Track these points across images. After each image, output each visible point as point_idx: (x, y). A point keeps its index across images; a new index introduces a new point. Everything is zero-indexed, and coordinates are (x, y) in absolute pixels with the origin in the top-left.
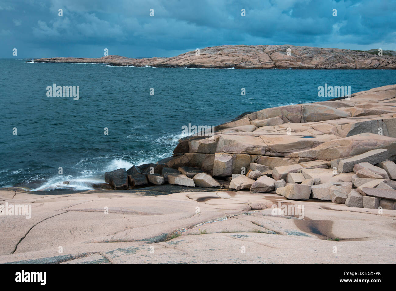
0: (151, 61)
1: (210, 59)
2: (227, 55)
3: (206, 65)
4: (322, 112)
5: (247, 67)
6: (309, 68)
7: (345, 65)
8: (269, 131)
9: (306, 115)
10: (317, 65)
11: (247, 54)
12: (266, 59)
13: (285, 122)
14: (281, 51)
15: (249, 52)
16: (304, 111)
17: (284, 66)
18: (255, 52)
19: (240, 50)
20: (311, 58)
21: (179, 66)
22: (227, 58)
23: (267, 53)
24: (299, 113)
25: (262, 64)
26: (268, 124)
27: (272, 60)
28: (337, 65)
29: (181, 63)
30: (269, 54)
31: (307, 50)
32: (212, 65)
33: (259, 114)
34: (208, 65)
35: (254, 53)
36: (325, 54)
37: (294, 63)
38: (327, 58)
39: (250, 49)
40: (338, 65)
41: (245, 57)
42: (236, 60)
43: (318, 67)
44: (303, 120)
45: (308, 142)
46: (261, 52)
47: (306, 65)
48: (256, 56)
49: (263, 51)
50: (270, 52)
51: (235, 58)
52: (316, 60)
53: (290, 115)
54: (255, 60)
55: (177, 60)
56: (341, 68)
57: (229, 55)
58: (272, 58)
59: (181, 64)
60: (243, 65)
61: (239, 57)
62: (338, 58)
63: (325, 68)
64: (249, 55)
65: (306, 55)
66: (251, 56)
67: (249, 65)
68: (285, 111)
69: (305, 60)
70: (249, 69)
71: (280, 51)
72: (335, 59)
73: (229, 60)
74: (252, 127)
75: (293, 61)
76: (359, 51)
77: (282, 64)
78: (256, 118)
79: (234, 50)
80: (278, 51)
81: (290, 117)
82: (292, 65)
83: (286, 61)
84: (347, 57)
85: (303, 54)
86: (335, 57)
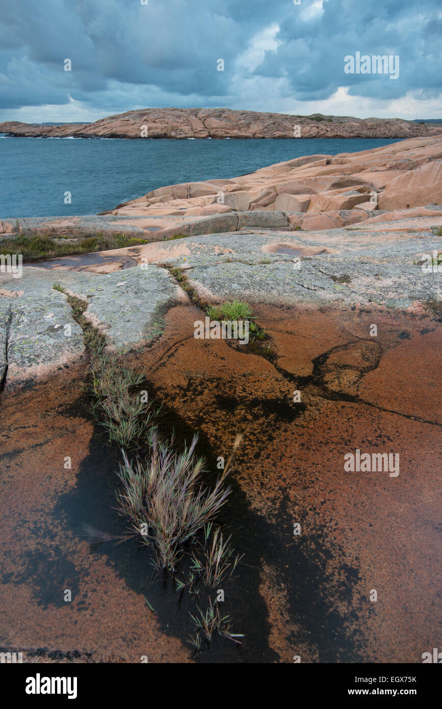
0: (62, 129)
1: (135, 126)
2: (154, 122)
3: (130, 134)
4: (204, 189)
5: (178, 137)
6: (246, 138)
7: (284, 133)
8: (159, 206)
9: (191, 192)
10: (255, 134)
11: (178, 120)
12: (199, 126)
13: (175, 199)
14: (216, 116)
15: (179, 117)
16: (189, 189)
17: (219, 135)
18: (186, 117)
19: (169, 114)
20: (248, 125)
21: (98, 136)
22: (154, 125)
23: (200, 119)
24: (185, 190)
25: (195, 133)
26: (161, 201)
27: (206, 128)
28: (275, 133)
29: (100, 131)
30: (203, 119)
31: (244, 115)
32: (136, 135)
33: (155, 193)
34: (133, 134)
35: (185, 119)
36: (263, 121)
37: (230, 132)
38: (266, 125)
39: (181, 113)
40: (277, 134)
41: (175, 124)
42: (165, 128)
43: (255, 136)
44: (189, 197)
45: (180, 212)
46: (194, 118)
47: (243, 134)
48: (188, 123)
49: (196, 117)
50: (203, 117)
51: (164, 125)
52: (255, 128)
53: (179, 193)
54: (186, 127)
55: (95, 128)
56: (280, 137)
57: (156, 121)
58: (206, 125)
59: (100, 134)
60: (173, 134)
61: (168, 123)
62: (277, 125)
63: (264, 138)
64: (180, 121)
65: (243, 122)
66: (182, 123)
67: (181, 134)
68: (174, 189)
69: (243, 127)
70: (180, 139)
71: (214, 116)
72: (274, 126)
73: (156, 128)
74: (147, 203)
75: (229, 129)
76: (299, 117)
77: (216, 133)
78: (153, 196)
79: (161, 114)
80: (212, 117)
81: (179, 195)
82: (228, 133)
83: (222, 128)
84: (286, 124)
85: (240, 120)
86: (274, 124)
